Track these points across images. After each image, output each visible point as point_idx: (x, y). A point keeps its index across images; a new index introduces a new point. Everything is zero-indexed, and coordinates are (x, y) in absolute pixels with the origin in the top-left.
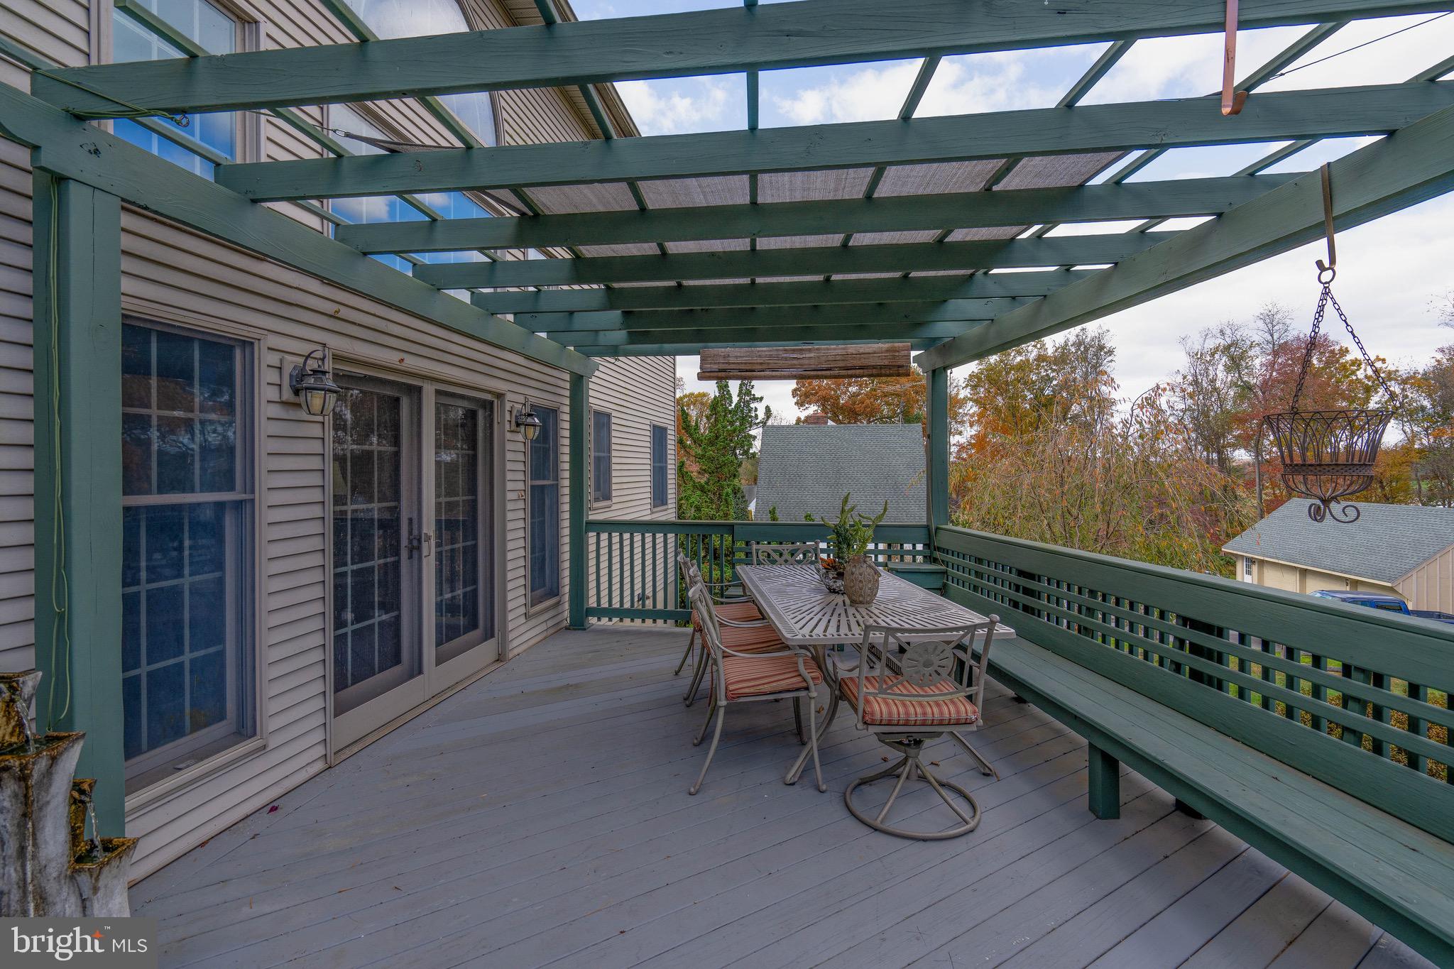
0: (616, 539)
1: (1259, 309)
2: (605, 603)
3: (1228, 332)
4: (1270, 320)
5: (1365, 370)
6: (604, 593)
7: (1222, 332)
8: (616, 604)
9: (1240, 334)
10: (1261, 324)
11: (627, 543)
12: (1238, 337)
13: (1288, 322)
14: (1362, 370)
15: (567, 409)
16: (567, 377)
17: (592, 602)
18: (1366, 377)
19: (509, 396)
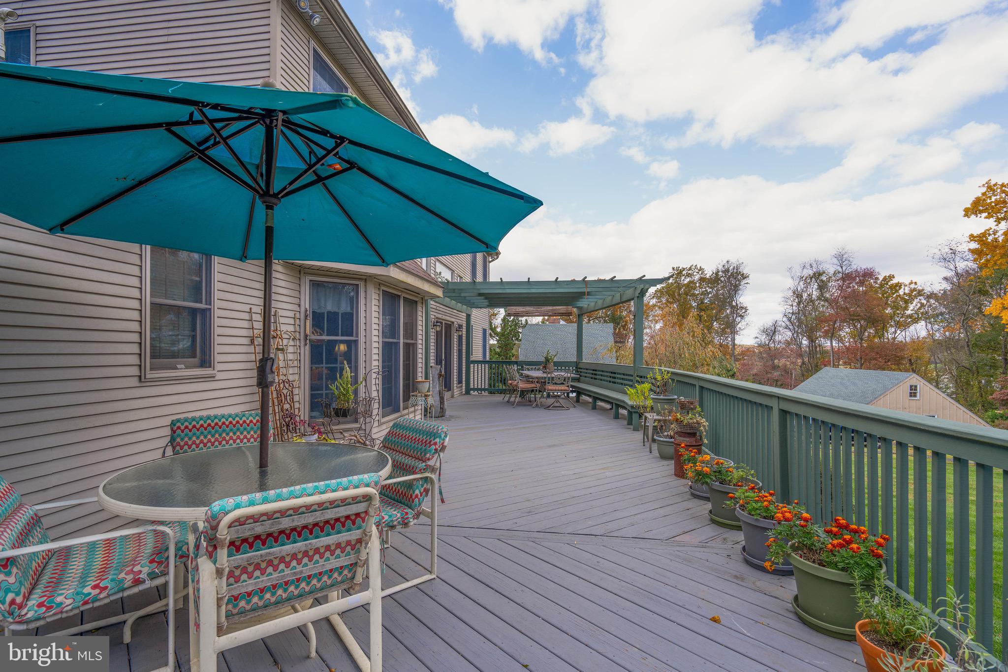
0: (480, 366)
1: (834, 252)
2: (476, 386)
3: (814, 265)
4: (841, 258)
5: (904, 289)
6: (476, 383)
7: (811, 266)
8: (480, 387)
9: (822, 266)
10: (835, 261)
11: (483, 368)
12: (820, 269)
13: (851, 259)
14: (902, 290)
15: (465, 325)
16: (465, 315)
17: (472, 387)
18: (905, 294)
19: (455, 323)
